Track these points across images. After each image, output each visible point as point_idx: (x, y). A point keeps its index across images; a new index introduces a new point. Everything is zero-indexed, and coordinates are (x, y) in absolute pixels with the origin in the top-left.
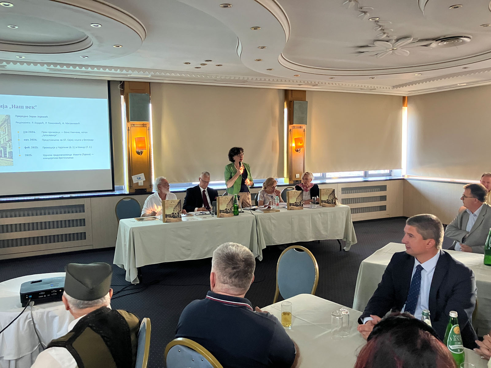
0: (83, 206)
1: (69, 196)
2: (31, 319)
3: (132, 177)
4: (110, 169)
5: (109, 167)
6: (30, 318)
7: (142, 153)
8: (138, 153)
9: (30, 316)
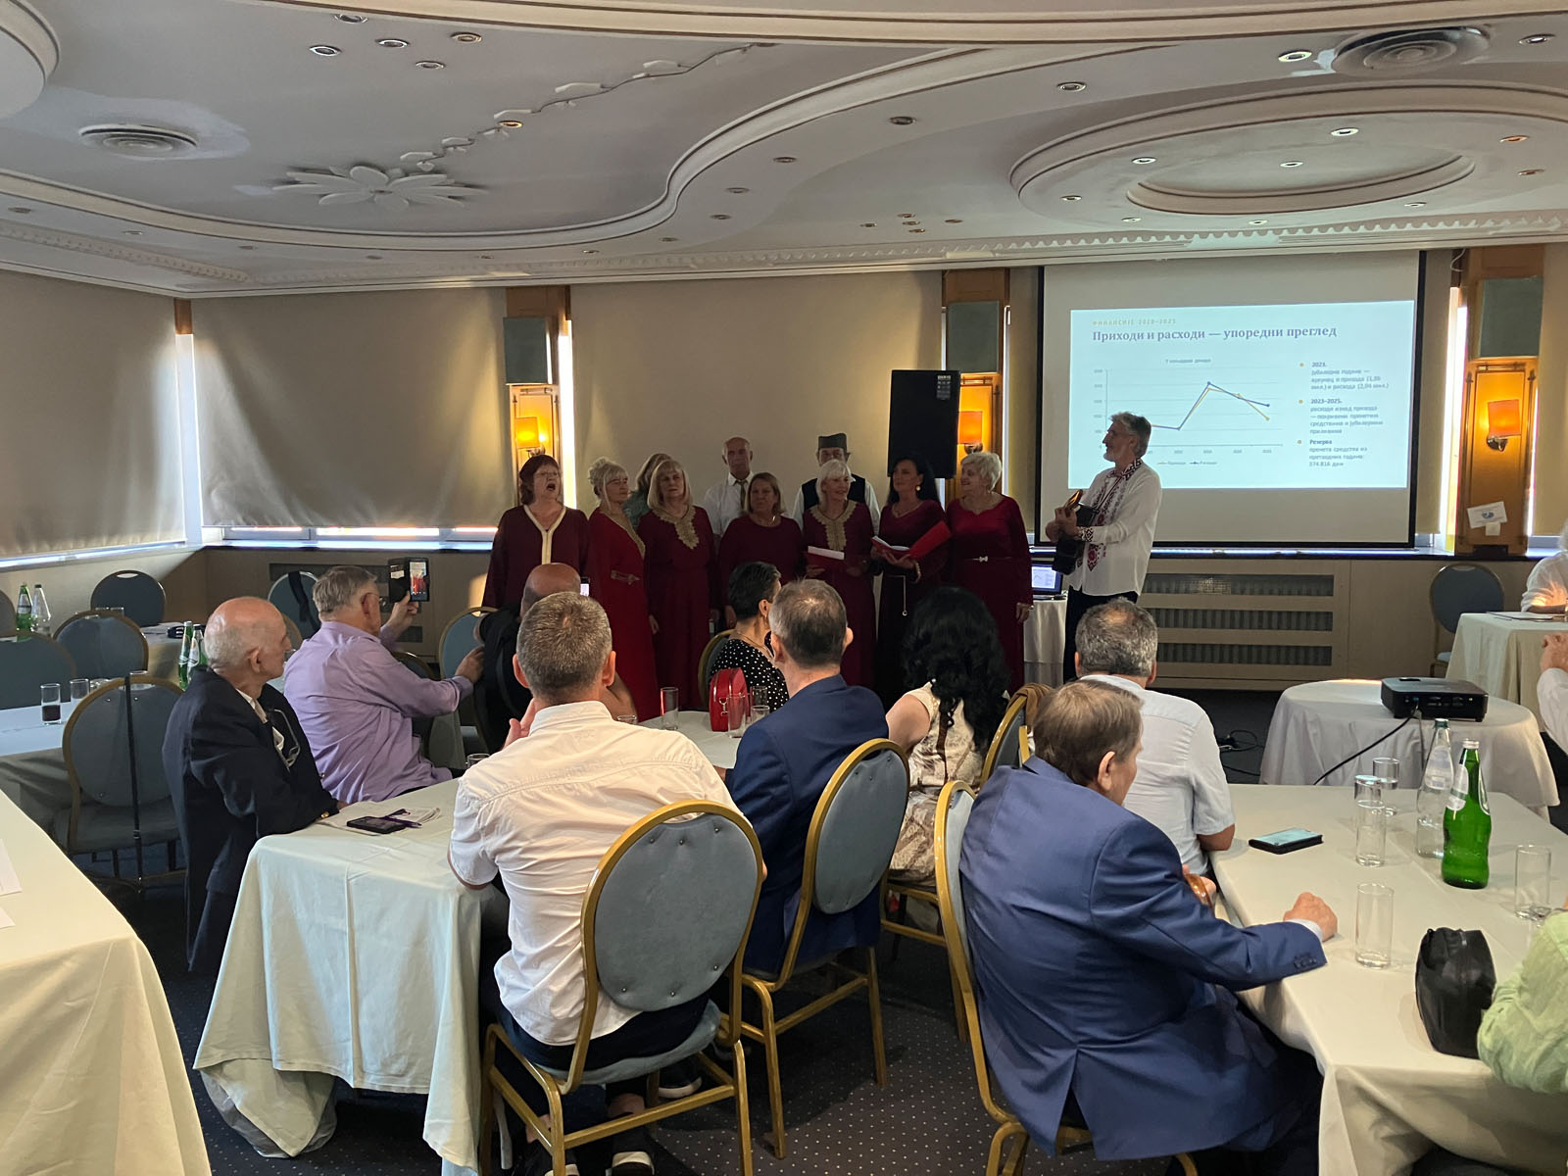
0: (1329, 580)
1: (1293, 551)
2: (1419, 740)
3: (1469, 510)
4: (1405, 486)
5: (1402, 482)
6: (1416, 738)
7: (1504, 444)
8: (1493, 445)
9: (1416, 733)
